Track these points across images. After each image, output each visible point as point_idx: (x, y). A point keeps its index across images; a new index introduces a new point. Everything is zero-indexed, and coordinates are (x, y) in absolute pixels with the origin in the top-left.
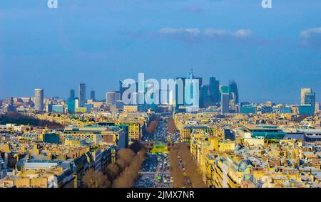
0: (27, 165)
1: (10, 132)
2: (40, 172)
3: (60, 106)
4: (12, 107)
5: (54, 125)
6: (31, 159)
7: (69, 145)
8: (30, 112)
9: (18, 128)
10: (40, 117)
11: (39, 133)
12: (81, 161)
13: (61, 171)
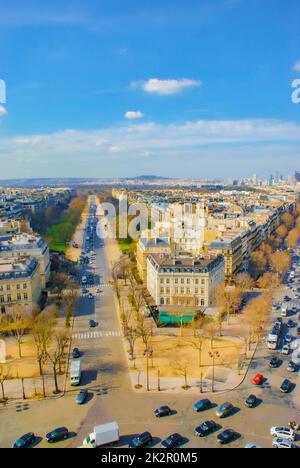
0: (255, 210)
1: (243, 195)
2: (262, 214)
3: (265, 183)
4: (243, 183)
5: (264, 192)
6: (257, 207)
7: (274, 202)
8: (251, 186)
9: (247, 193)
10: (257, 188)
11: (258, 195)
12: (280, 209)
13: (271, 214)
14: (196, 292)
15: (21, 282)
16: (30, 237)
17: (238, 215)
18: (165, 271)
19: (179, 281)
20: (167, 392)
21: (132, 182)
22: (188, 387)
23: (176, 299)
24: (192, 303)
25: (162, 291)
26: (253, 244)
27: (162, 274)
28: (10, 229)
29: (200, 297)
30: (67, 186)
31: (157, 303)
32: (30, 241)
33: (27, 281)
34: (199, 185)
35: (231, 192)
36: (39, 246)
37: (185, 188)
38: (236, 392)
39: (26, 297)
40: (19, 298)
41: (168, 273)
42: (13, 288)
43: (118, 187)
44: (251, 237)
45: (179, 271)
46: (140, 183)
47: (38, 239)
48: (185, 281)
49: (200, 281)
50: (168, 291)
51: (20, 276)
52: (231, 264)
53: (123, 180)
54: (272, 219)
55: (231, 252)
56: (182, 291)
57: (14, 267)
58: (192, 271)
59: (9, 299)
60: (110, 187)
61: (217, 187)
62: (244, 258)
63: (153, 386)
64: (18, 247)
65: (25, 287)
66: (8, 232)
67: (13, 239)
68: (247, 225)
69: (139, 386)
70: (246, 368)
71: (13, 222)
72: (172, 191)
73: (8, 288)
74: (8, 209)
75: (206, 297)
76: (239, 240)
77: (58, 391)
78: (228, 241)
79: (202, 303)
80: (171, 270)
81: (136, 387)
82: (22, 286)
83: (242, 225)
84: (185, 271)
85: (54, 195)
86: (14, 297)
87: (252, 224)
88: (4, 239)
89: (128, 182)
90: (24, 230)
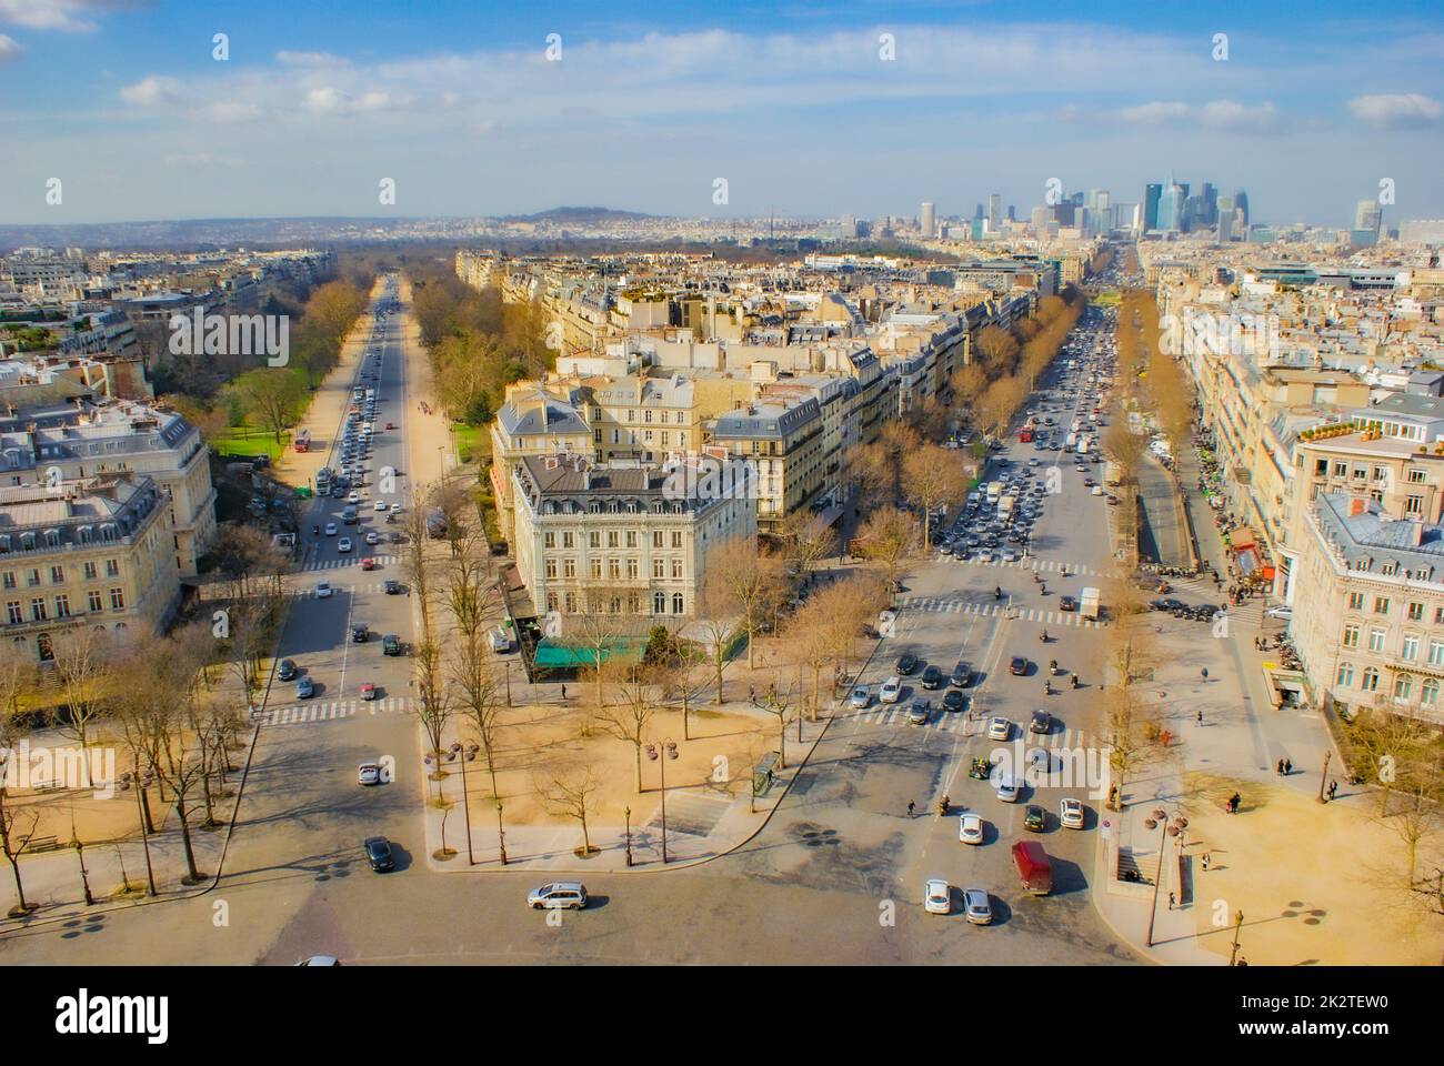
0: (894, 318)
1: (879, 269)
2: (913, 329)
3: (960, 229)
4: (888, 232)
5: (946, 258)
6: (902, 309)
7: (963, 290)
8: (913, 238)
10: (928, 246)
11: (922, 271)
12: (976, 314)
14: (658, 572)
15: (100, 556)
16: (139, 412)
17: (831, 334)
18: (558, 508)
19: (604, 538)
20: (528, 866)
21: (529, 230)
22: (593, 851)
23: (595, 596)
24: (646, 608)
25: (551, 571)
26: (866, 425)
27: (550, 517)
28: (77, 390)
29: (669, 586)
30: (305, 246)
31: (538, 609)
32: (137, 426)
33: (121, 550)
34: (745, 239)
35: (840, 261)
36: (171, 439)
37: (697, 248)
38: (732, 860)
39: (118, 603)
40: (96, 605)
41: (568, 516)
42: (74, 576)
43: (476, 247)
44: (859, 399)
45: (603, 507)
46: (555, 232)
47: (165, 420)
48: (622, 539)
49: (667, 538)
50: (569, 571)
51: (96, 535)
52: (779, 485)
53: (496, 222)
54: (943, 348)
55: (780, 447)
56: (615, 571)
57: (75, 510)
58: (640, 507)
59: (63, 611)
60: (452, 247)
61: (803, 243)
62: (833, 468)
63: (487, 851)
64: (97, 446)
65: (113, 570)
66: (71, 400)
67: (83, 422)
68: (846, 365)
69: (446, 854)
70: (777, 791)
71: (87, 366)
72: (651, 257)
73: (57, 577)
74: (83, 325)
75: (686, 586)
76: (813, 409)
77: (196, 878)
78: (771, 413)
79: (678, 604)
80: (576, 507)
81: (436, 856)
82: (102, 570)
83: (830, 362)
84: (621, 507)
85: (256, 274)
86: (78, 603)
87: (865, 360)
88: (52, 422)
89: (513, 231)
90: (123, 389)
